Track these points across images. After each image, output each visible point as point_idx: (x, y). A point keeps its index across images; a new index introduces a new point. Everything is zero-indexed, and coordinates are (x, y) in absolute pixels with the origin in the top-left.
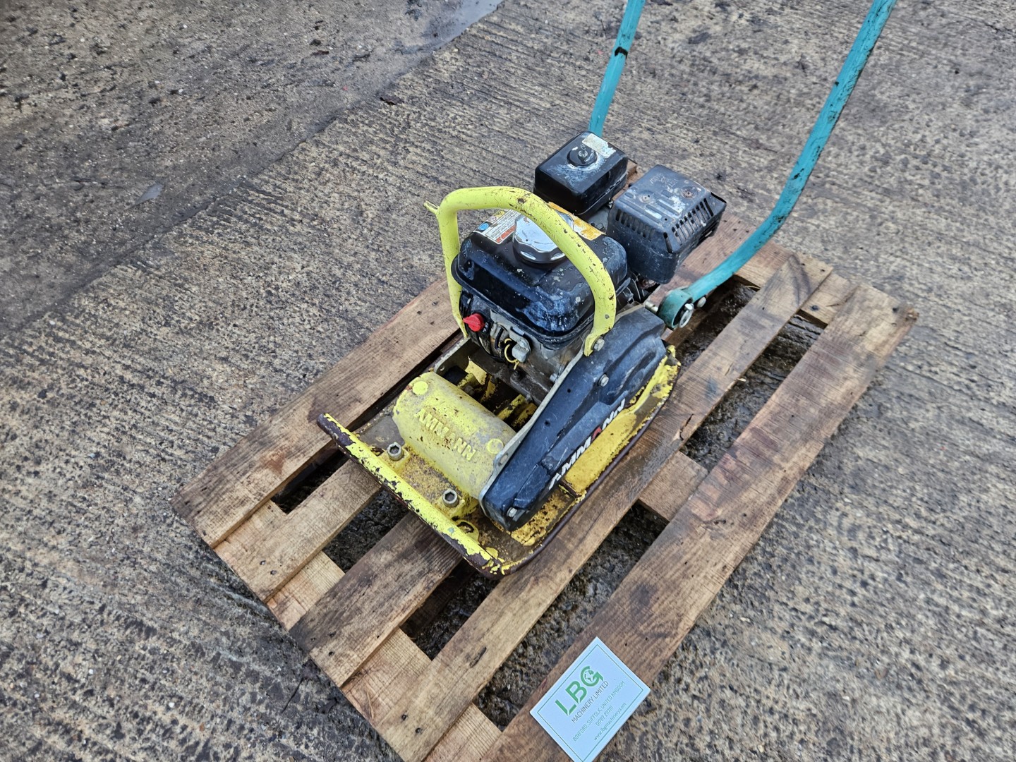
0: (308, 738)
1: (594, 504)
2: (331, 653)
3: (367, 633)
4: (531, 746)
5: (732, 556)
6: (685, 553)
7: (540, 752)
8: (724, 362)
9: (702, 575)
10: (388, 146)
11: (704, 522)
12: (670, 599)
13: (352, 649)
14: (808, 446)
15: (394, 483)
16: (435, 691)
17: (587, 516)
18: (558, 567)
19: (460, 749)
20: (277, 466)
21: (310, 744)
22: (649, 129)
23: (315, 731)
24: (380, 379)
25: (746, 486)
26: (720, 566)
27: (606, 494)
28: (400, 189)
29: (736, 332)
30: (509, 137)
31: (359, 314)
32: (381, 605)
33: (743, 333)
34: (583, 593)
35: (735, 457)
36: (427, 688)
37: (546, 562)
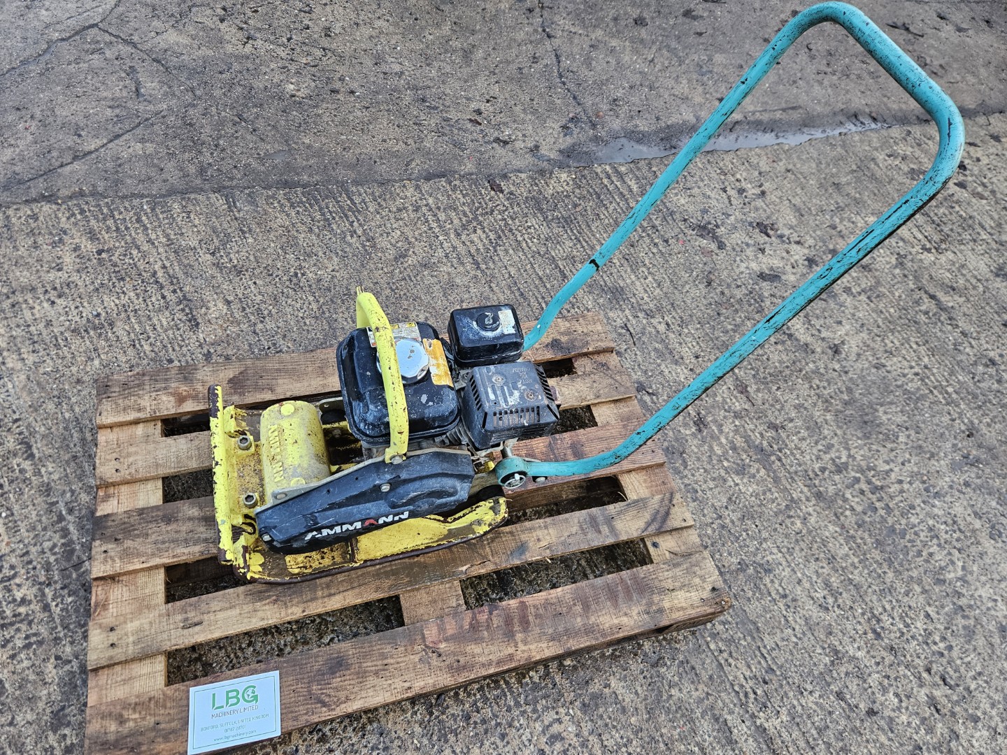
0: (62, 600)
1: (362, 575)
2: (105, 552)
3: (139, 555)
4: (171, 712)
5: (422, 684)
6: (392, 657)
7: (173, 720)
8: (548, 537)
9: (390, 682)
10: (464, 219)
11: (425, 645)
12: (352, 682)
13: (121, 558)
14: (550, 644)
15: (217, 464)
16: (147, 627)
17: (350, 581)
18: (298, 603)
19: (130, 679)
20: (181, 400)
21: (60, 606)
22: (667, 324)
23: (70, 599)
24: (299, 385)
25: (479, 640)
26: (407, 685)
27: (377, 575)
28: (447, 256)
29: (576, 521)
30: (557, 266)
31: (343, 328)
32: (164, 542)
33: (581, 527)
34: (321, 637)
35: (491, 613)
36: (144, 621)
37: (294, 593)
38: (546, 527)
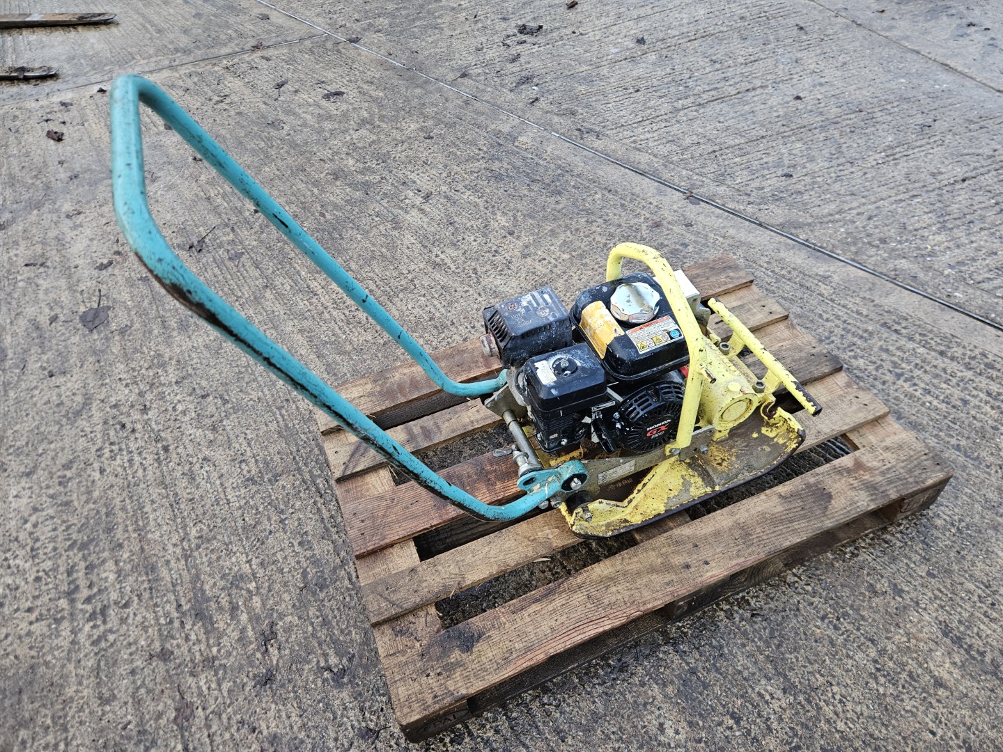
20: (859, 465)
38: (472, 422)
